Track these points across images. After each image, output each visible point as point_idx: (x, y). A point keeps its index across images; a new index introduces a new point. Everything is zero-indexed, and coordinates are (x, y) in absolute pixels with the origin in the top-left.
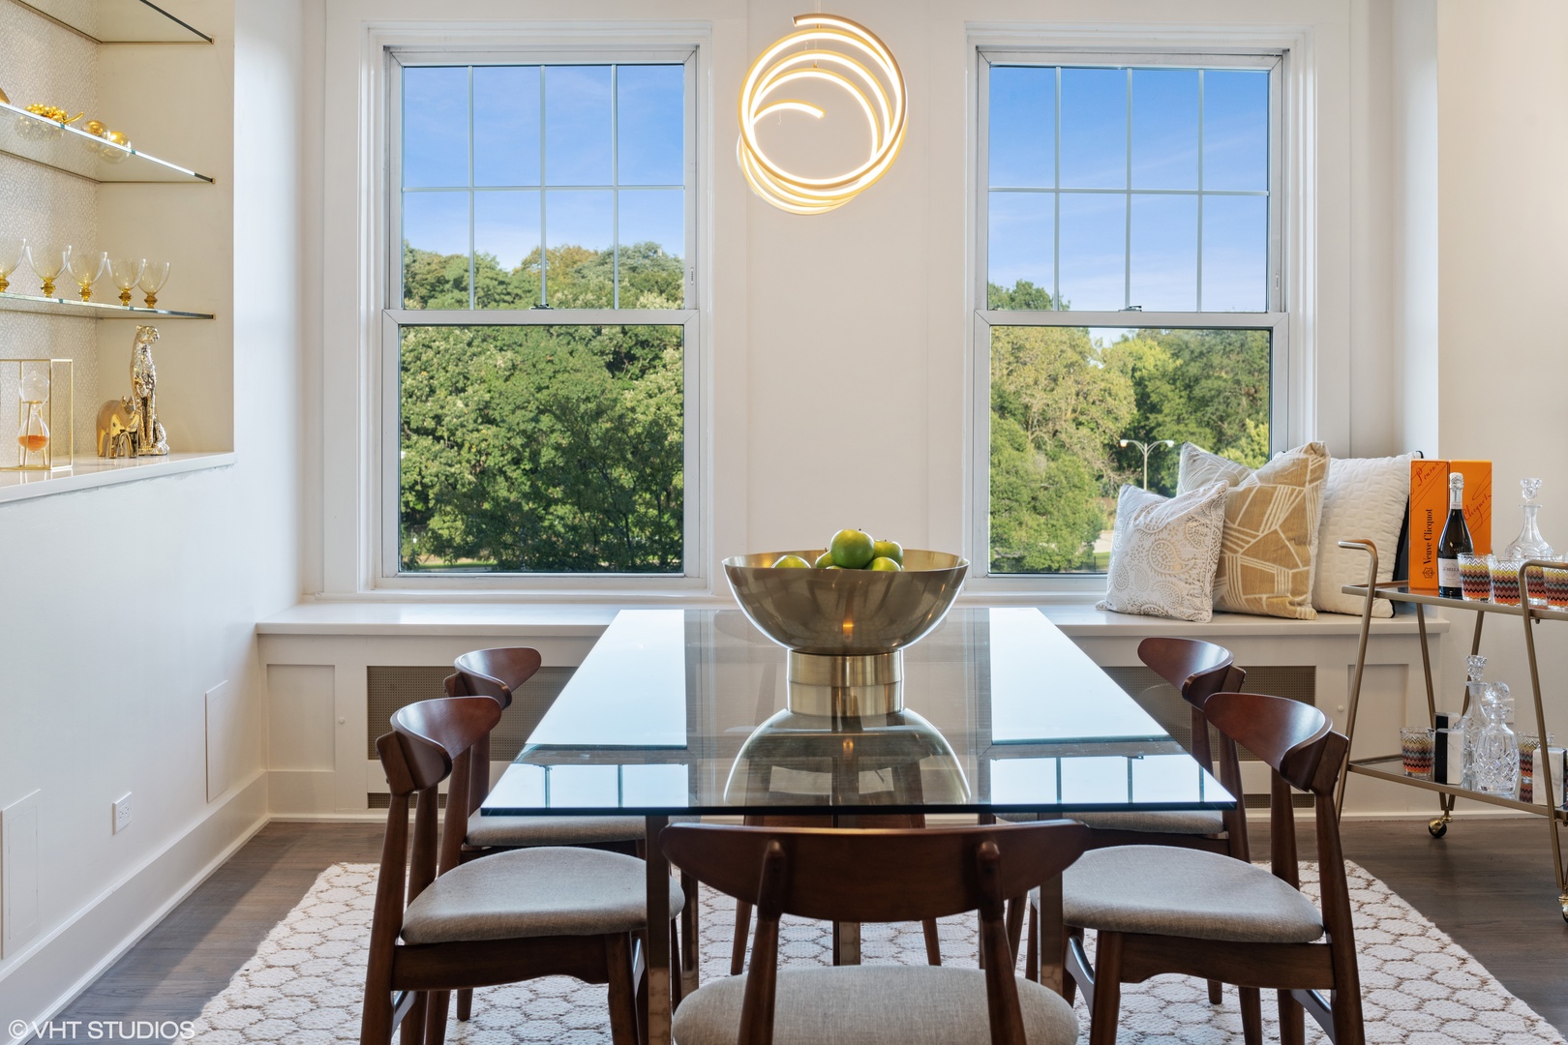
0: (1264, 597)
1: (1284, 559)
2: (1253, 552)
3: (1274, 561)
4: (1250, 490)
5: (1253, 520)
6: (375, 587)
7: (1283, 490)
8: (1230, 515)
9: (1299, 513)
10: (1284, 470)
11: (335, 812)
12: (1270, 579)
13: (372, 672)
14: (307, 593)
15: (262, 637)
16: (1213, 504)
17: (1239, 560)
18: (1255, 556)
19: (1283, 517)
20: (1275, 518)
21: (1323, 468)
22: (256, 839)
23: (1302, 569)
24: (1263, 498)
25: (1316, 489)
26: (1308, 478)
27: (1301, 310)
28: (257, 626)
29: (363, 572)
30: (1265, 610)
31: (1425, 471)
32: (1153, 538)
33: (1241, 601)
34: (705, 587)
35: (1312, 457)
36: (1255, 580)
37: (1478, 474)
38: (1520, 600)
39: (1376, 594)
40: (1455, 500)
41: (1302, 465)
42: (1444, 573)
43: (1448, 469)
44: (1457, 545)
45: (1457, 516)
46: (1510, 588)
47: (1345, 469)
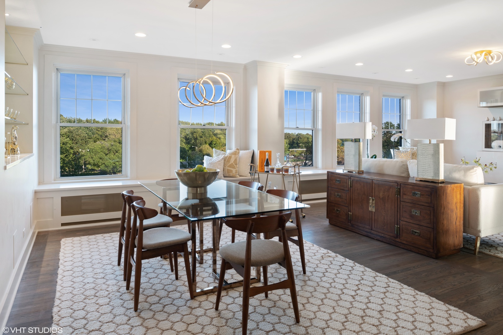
0: (231, 174)
1: (234, 168)
2: (229, 166)
3: (232, 168)
4: (227, 156)
5: (229, 161)
6: (55, 180)
7: (233, 156)
8: (225, 161)
9: (236, 160)
10: (233, 153)
11: (54, 228)
12: (232, 171)
13: (62, 198)
14: (40, 183)
15: (36, 192)
16: (223, 159)
17: (227, 168)
18: (229, 167)
19: (233, 160)
20: (232, 161)
21: (239, 152)
22: (37, 236)
23: (237, 169)
24: (230, 157)
25: (238, 156)
26: (237, 154)
27: (231, 126)
28: (35, 190)
29: (53, 177)
30: (231, 176)
31: (262, 152)
32: (213, 165)
33: (227, 175)
34: (127, 177)
35: (237, 150)
36: (229, 171)
37: (270, 152)
38: (281, 173)
39: (255, 173)
40: (267, 157)
41: (236, 152)
42: (266, 169)
43: (265, 152)
44: (268, 164)
45: (267, 160)
46: (278, 171)
47: (241, 152)
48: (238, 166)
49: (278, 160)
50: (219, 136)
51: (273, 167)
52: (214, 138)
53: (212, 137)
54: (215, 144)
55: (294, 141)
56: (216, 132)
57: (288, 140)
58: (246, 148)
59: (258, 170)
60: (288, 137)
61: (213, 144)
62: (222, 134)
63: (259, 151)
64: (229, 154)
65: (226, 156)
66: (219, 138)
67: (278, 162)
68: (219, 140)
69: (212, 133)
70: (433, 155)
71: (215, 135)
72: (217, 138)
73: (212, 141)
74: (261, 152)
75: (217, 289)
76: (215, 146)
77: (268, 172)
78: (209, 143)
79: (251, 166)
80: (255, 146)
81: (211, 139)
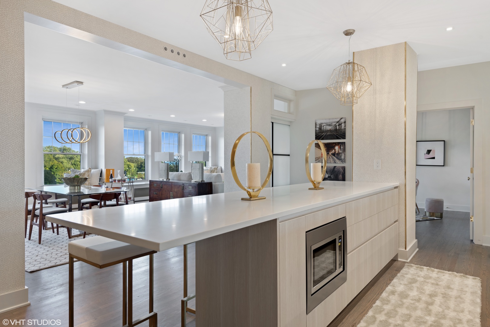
7: (86, 173)
9: (88, 175)
10: (86, 171)
24: (84, 174)
26: (89, 172)
27: (85, 153)
37: (113, 170)
38: (121, 182)
39: (103, 183)
40: (111, 173)
41: (88, 170)
42: (110, 180)
43: (110, 170)
44: (112, 177)
45: (111, 174)
46: (119, 181)
47: (93, 171)
48: (90, 179)
49: (119, 174)
50: (61, 160)
51: (116, 179)
52: (56, 162)
53: (53, 161)
54: (56, 169)
55: (142, 164)
56: (57, 156)
57: (136, 164)
58: (96, 168)
59: (105, 181)
60: (136, 161)
61: (54, 168)
62: (65, 158)
63: (105, 169)
64: (83, 172)
65: (81, 173)
66: (61, 162)
67: (119, 176)
68: (61, 164)
69: (52, 157)
70: (199, 169)
71: (57, 159)
72: (59, 162)
73: (52, 166)
74: (107, 170)
75: (83, 234)
76: (56, 171)
77: (112, 182)
78: (50, 167)
79: (100, 179)
80: (102, 166)
81: (51, 163)
